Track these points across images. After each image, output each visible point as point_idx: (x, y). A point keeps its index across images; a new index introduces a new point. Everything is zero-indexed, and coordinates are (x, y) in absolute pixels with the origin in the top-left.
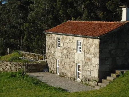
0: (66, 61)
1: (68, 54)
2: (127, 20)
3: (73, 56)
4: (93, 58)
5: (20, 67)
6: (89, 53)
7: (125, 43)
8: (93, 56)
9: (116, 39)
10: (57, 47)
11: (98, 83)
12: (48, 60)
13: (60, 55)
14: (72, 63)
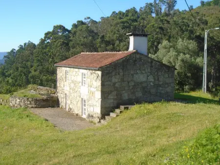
0: (73, 96)
1: (75, 87)
2: (134, 49)
3: (79, 90)
4: (96, 92)
5: (29, 103)
6: (93, 86)
7: (132, 74)
8: (96, 89)
9: (121, 71)
10: (66, 81)
11: (100, 120)
12: (59, 95)
13: (68, 89)
14: (78, 98)
